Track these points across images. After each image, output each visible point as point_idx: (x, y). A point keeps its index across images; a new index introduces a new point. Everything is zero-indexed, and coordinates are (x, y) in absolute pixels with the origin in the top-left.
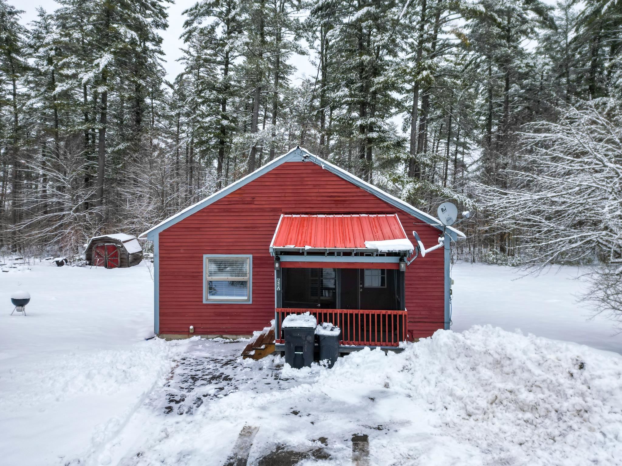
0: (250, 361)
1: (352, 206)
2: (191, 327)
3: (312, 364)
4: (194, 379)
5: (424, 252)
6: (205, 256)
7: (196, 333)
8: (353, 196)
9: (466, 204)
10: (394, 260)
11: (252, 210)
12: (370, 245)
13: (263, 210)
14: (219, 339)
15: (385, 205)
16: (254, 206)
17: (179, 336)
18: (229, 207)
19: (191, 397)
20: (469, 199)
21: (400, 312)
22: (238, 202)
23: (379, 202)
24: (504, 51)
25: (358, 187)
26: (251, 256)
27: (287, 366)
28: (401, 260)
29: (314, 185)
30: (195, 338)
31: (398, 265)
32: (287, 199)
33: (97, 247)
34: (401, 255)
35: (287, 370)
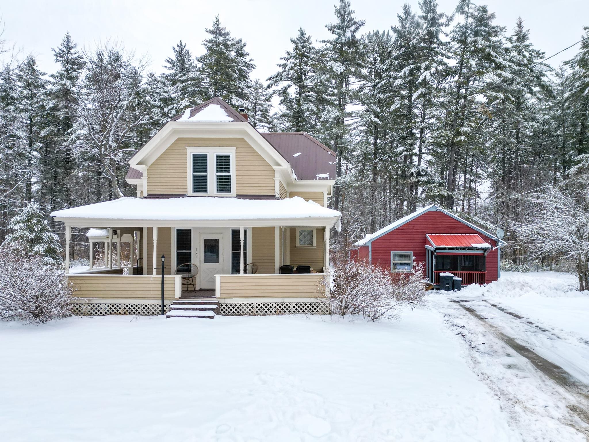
1: (458, 230)
3: (452, 290)
5: (494, 249)
6: (392, 252)
9: (490, 228)
10: (482, 252)
11: (412, 232)
12: (474, 245)
13: (418, 232)
15: (472, 230)
16: (413, 230)
18: (403, 230)
20: (492, 225)
21: (484, 272)
22: (407, 229)
23: (469, 228)
24: (516, 119)
25: (460, 222)
26: (412, 252)
27: (443, 291)
28: (485, 252)
29: (441, 221)
31: (483, 254)
32: (429, 227)
34: (485, 250)
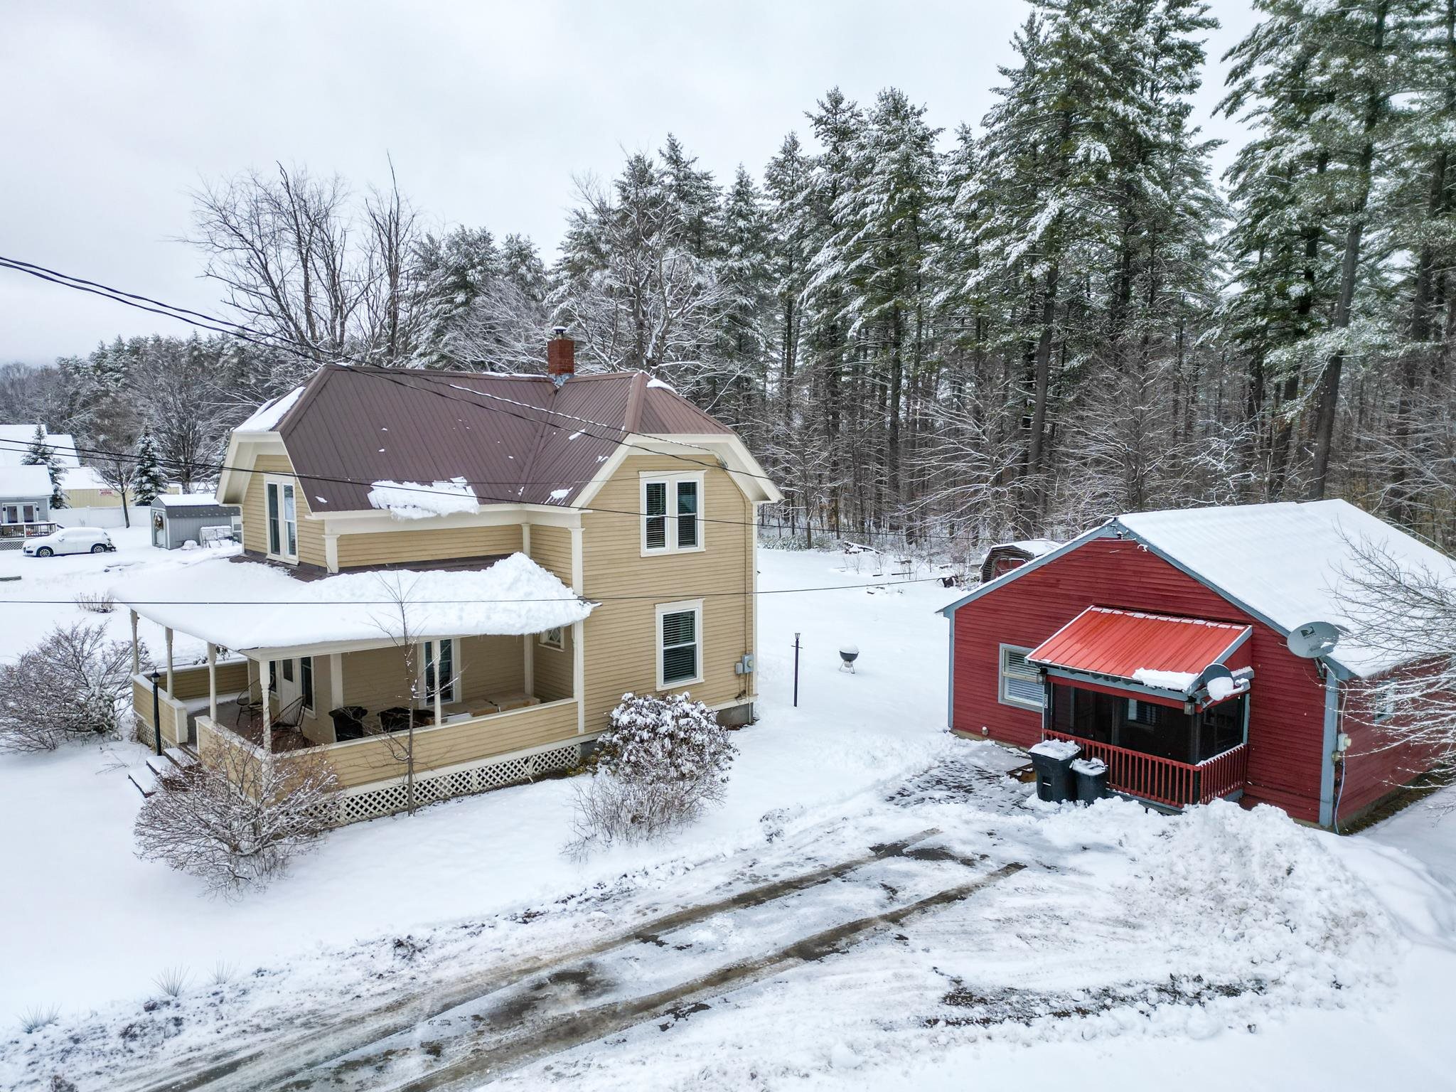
0: (1014, 781)
1: (1186, 606)
2: (984, 728)
3: (1064, 801)
4: (939, 782)
6: (1001, 645)
7: (989, 735)
8: (1189, 593)
10: (1179, 697)
11: (1057, 596)
13: (1069, 597)
14: (1015, 750)
15: (1234, 611)
17: (973, 736)
19: (919, 794)
21: (1189, 766)
22: (1039, 583)
25: (1195, 581)
27: (1035, 796)
28: (1191, 699)
30: (989, 742)
31: (1184, 704)
32: (1099, 586)
33: (999, 562)
35: (1034, 800)
